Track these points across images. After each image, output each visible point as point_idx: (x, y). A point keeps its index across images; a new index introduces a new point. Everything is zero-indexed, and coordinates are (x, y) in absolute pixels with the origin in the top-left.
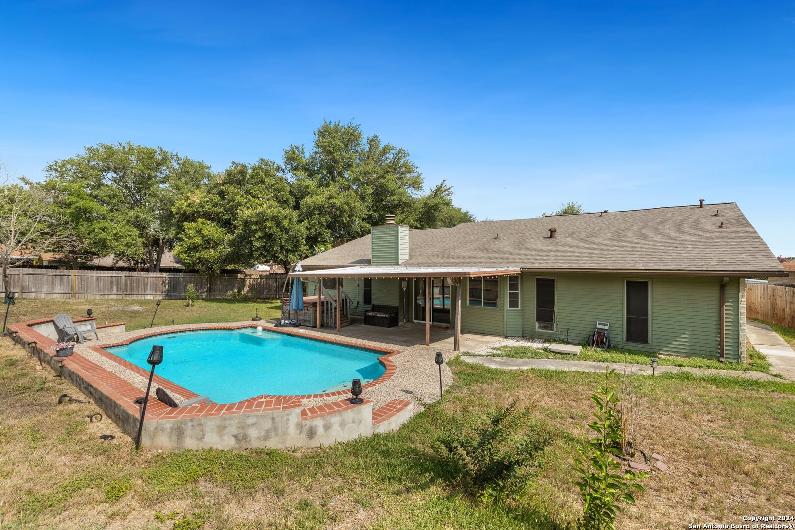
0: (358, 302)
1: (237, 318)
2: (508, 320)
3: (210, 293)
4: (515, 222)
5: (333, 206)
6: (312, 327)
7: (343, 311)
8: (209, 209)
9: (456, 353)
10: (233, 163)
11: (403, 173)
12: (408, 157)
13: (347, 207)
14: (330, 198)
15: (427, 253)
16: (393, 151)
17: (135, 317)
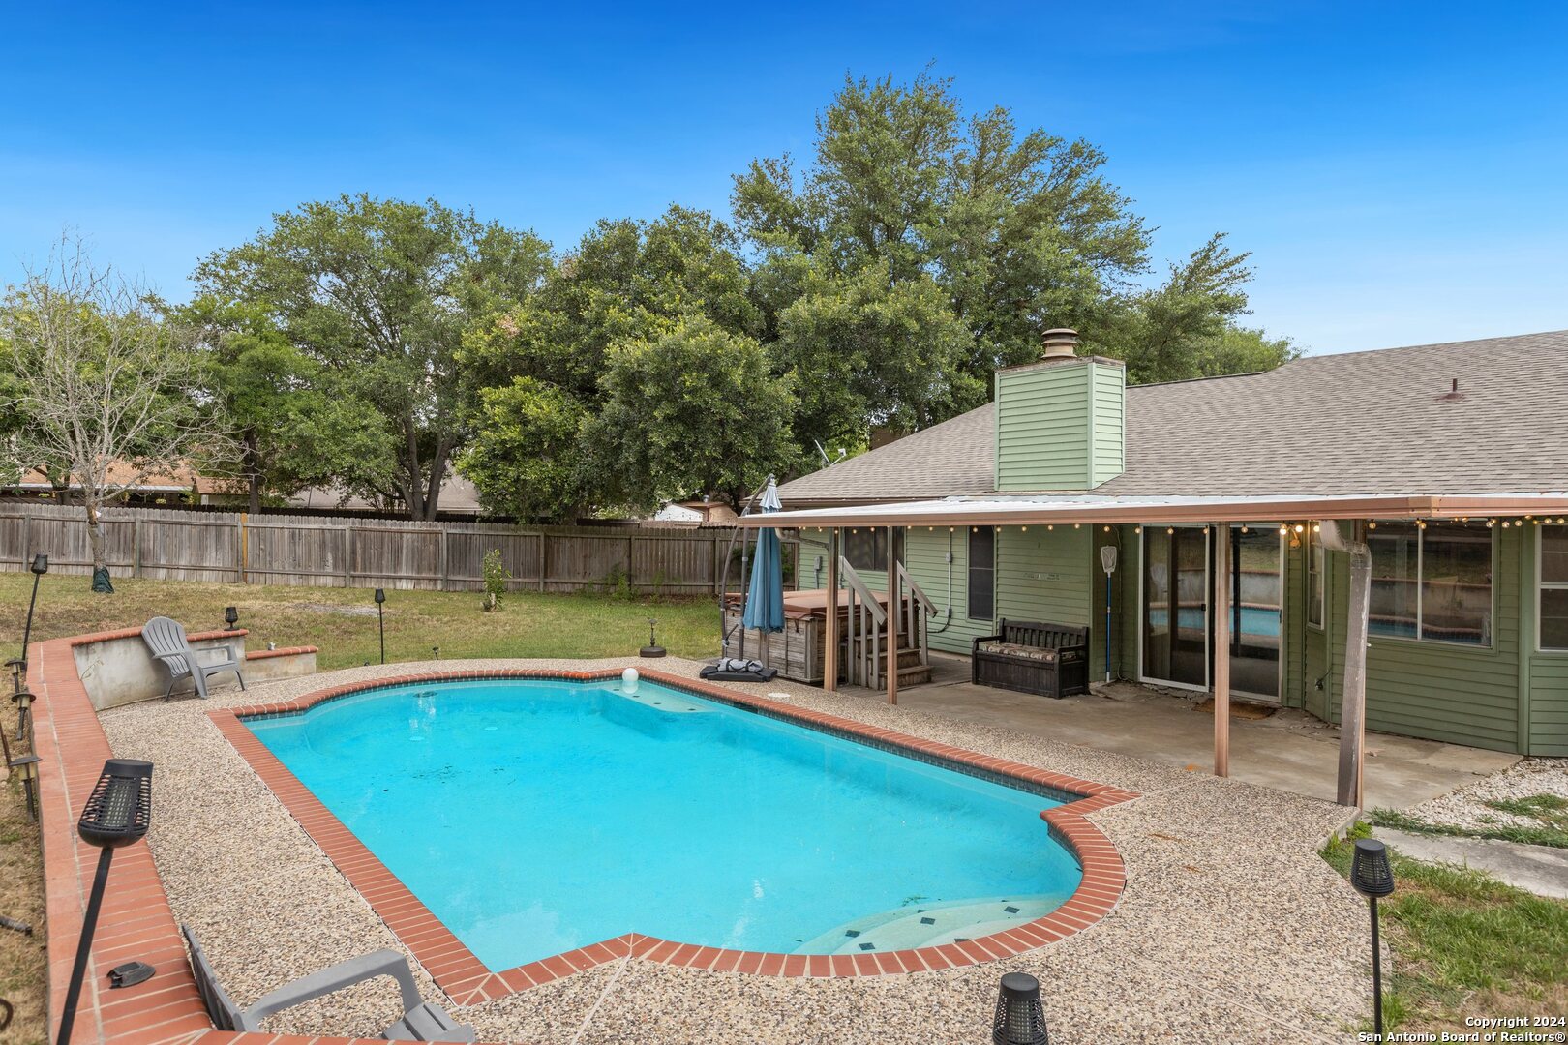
0: (951, 612)
1: (603, 646)
2: (1536, 694)
3: (546, 576)
4: (1511, 342)
5: (871, 323)
6: (812, 684)
7: (906, 636)
8: (541, 348)
9: (1346, 817)
10: (603, 224)
11: (1084, 219)
12: (1100, 167)
13: (913, 326)
14: (865, 300)
15: (1187, 454)
16: (1052, 152)
17: (358, 633)
